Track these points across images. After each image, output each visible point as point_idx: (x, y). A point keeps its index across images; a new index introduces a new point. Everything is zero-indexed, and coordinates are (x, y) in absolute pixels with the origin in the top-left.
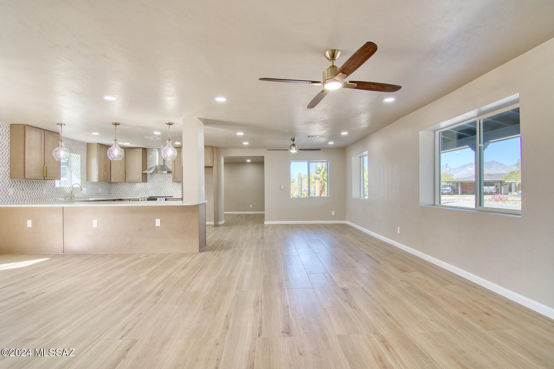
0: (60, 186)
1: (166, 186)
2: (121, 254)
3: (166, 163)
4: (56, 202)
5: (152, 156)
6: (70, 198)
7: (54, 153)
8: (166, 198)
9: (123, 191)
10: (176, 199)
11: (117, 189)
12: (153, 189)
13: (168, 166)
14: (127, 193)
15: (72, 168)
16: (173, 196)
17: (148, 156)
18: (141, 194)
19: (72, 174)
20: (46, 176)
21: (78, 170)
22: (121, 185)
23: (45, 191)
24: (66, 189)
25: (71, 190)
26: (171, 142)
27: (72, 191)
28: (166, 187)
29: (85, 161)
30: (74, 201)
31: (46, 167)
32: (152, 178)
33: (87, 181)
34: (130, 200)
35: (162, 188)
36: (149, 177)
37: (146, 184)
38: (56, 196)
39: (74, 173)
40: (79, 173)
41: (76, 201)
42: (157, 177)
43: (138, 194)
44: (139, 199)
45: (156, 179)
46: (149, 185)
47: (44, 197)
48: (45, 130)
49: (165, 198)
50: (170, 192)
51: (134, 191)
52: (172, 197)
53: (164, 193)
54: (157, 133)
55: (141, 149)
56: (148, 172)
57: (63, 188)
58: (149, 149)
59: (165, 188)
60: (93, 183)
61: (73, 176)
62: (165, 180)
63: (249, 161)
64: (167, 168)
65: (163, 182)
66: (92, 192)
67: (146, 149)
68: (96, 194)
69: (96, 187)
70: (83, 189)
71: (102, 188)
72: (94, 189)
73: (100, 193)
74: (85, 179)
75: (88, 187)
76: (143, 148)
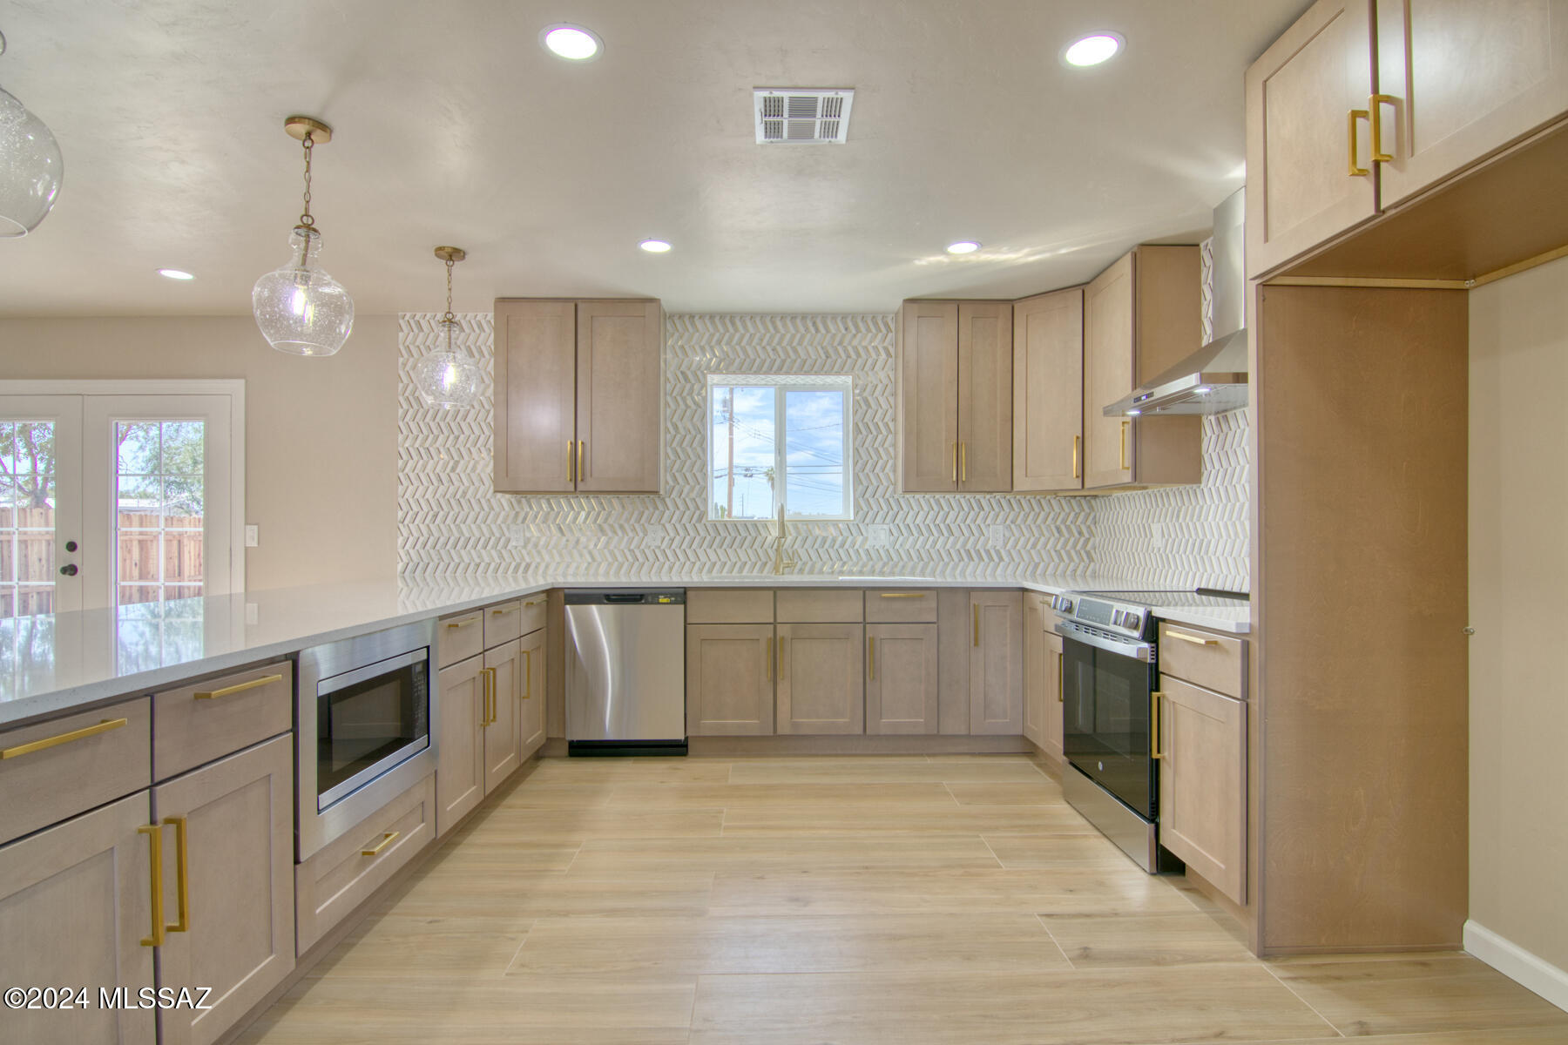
31: (583, 444)
47: (650, 558)
48: (578, 300)
66: (935, 542)
67: (1198, 245)
68: (968, 552)
69: (968, 522)
70: (867, 531)
71: (1013, 526)
72: (946, 528)
73: (998, 550)
74: (885, 484)
75: (908, 521)
76: (1145, 246)
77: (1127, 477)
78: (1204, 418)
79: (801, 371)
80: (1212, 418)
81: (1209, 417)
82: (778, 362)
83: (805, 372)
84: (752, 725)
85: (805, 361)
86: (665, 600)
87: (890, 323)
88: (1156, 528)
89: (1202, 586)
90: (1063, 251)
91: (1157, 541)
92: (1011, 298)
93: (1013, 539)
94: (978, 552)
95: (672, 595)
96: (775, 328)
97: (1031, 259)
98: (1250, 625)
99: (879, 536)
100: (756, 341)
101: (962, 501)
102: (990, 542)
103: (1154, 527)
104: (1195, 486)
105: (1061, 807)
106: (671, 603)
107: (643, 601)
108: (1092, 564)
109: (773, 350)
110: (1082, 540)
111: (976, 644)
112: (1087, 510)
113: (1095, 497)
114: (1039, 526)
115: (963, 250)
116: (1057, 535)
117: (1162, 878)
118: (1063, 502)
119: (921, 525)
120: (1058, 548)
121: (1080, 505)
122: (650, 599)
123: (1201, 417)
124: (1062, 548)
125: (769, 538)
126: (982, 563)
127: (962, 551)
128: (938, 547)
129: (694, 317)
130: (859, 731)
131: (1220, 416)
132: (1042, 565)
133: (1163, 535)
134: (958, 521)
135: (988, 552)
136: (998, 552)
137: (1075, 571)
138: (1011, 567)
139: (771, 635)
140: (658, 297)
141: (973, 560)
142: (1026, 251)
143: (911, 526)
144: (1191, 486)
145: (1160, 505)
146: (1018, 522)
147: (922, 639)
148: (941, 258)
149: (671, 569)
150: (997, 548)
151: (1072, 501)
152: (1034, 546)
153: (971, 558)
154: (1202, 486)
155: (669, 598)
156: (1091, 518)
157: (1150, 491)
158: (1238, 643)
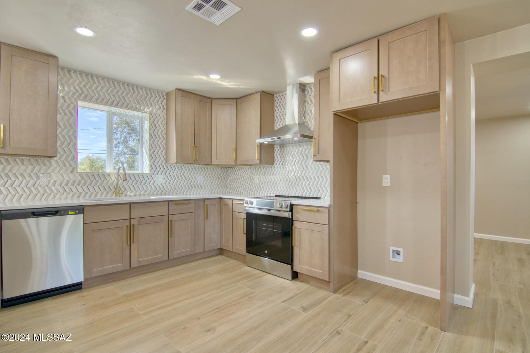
12: (284, 180)
15: (144, 139)
17: (276, 108)
18: (265, 188)
21: (148, 142)
24: (108, 175)
29: (162, 127)
33: (166, 162)
36: (277, 152)
39: (145, 149)
40: (149, 147)
43: (261, 189)
46: (278, 170)
53: (303, 188)
55: (259, 94)
56: (263, 141)
58: (278, 95)
61: (144, 153)
66: (180, 182)
67: (274, 95)
68: (191, 186)
69: (191, 175)
70: (155, 178)
71: (205, 176)
72: (177, 177)
73: (201, 185)
74: (162, 159)
75: (171, 174)
76: (263, 92)
77: (258, 162)
78: (275, 146)
79: (126, 107)
80: (278, 146)
81: (277, 146)
82: (116, 102)
83: (129, 109)
84: (119, 266)
85: (128, 104)
86: (72, 213)
87: (164, 96)
88: (256, 178)
89: (277, 195)
90: (241, 87)
91: (256, 181)
92: (211, 97)
93: (205, 181)
94: (195, 186)
95: (76, 210)
96: (115, 86)
97: (231, 86)
98: (330, 204)
99: (160, 180)
100: (104, 90)
101: (190, 167)
102: (199, 182)
103: (255, 178)
104: (271, 166)
105: (247, 268)
106: (76, 214)
107: (58, 214)
108: (227, 189)
109: (113, 96)
110: (225, 181)
111: (207, 219)
112: (226, 172)
113: (228, 167)
114: (213, 177)
115: (215, 77)
116: (218, 180)
117: (294, 281)
118: (220, 168)
119: (175, 176)
120: (218, 184)
121: (224, 170)
122: (63, 213)
123: (274, 146)
124: (219, 184)
125: (111, 181)
126: (196, 190)
127: (190, 186)
128: (181, 184)
129: (70, 71)
130: (166, 258)
131: (281, 146)
132: (214, 189)
133: (258, 180)
134: (188, 174)
135: (198, 186)
136: (201, 186)
137: (223, 191)
138: (205, 191)
139: (128, 224)
140: (57, 56)
141: (193, 189)
142: (232, 83)
143: (172, 176)
144: (270, 165)
145: (257, 171)
146: (207, 175)
147: (189, 219)
148: (204, 78)
149: (54, 196)
150: (201, 184)
151: (222, 168)
152: (212, 183)
153: (192, 188)
154: (274, 166)
155: (75, 211)
156: (227, 174)
157: (253, 166)
158: (327, 209)
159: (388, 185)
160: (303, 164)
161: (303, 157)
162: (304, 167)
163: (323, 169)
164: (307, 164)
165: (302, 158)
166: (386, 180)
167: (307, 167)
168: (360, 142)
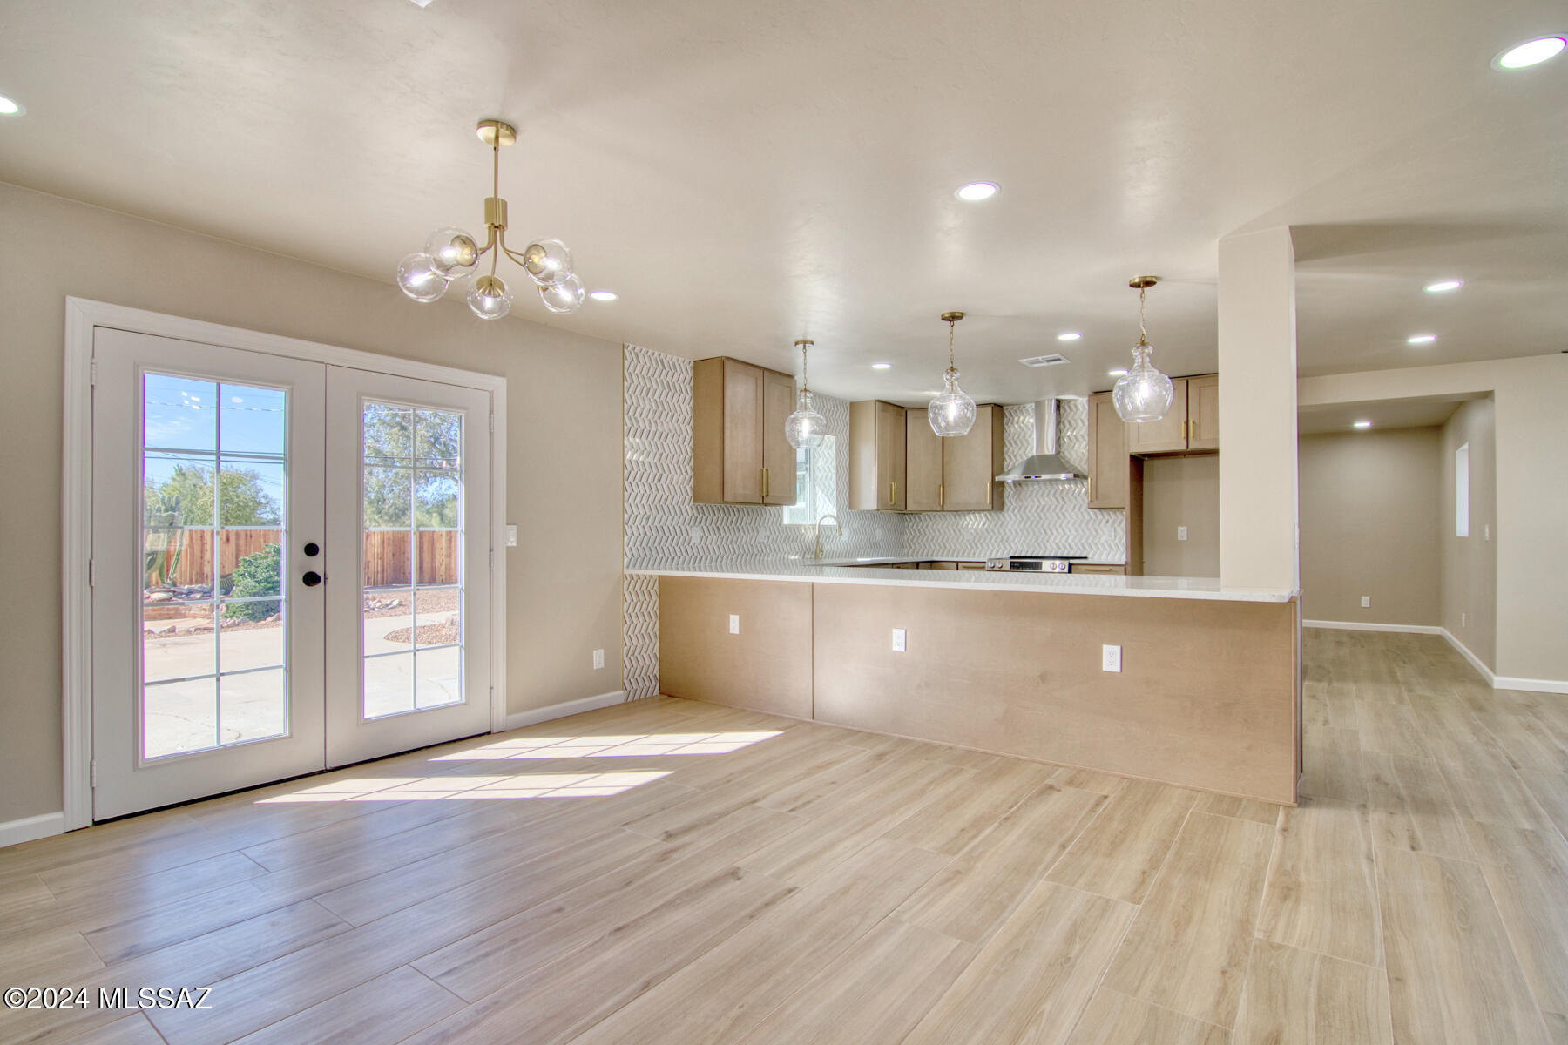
0: (791, 523)
1: (1062, 522)
2: (976, 752)
3: (1063, 450)
4: (784, 566)
5: (1020, 427)
6: (813, 557)
7: (787, 429)
8: (1072, 561)
9: (933, 537)
10: (1108, 568)
11: (919, 530)
12: (1023, 533)
13: (1071, 455)
14: (947, 544)
15: (817, 471)
16: (1089, 556)
17: (1006, 427)
18: (985, 546)
19: (817, 488)
20: (767, 495)
21: (831, 479)
22: (928, 520)
23: (762, 537)
24: (805, 529)
25: (817, 533)
26: (1149, 350)
27: (818, 537)
28: (1064, 525)
29: (846, 453)
30: (820, 565)
31: (767, 470)
32: (1018, 497)
33: (850, 508)
34: (960, 565)
35: (1050, 530)
36: (1009, 492)
37: (1000, 516)
38: (785, 550)
39: (820, 488)
40: (834, 486)
41: (826, 565)
42: (1034, 494)
43: (977, 548)
44: (985, 562)
45: (1033, 502)
46: (1011, 518)
47: (760, 551)
48: (765, 369)
49: (1066, 563)
50: (1077, 540)
51: (966, 538)
52: (1086, 558)
53: (1057, 544)
54: (1069, 337)
55: (989, 409)
56: (1009, 479)
57: (798, 527)
58: (1010, 408)
59: (1059, 529)
60: (864, 514)
61: (819, 493)
62: (1061, 502)
63: (1362, 425)
64: (1067, 462)
65: (1054, 511)
66: (862, 538)
67: (1002, 407)
68: (870, 543)
69: (871, 527)
71: (883, 529)
74: (846, 503)
76: (995, 404)
87: (846, 405)
94: (873, 543)
114: (890, 529)
116: (894, 534)
125: (807, 536)
134: (868, 526)
136: (879, 543)
141: (872, 548)
144: (997, 513)
146: (885, 527)
150: (879, 541)
152: (889, 540)
154: (1004, 513)
156: (903, 526)
158: (1123, 568)
159: (1185, 538)
160: (1057, 510)
161: (1058, 501)
162: (1060, 515)
163: (1091, 518)
164: (1063, 511)
165: (1056, 503)
166: (1182, 533)
167: (1064, 516)
168: (1145, 484)
